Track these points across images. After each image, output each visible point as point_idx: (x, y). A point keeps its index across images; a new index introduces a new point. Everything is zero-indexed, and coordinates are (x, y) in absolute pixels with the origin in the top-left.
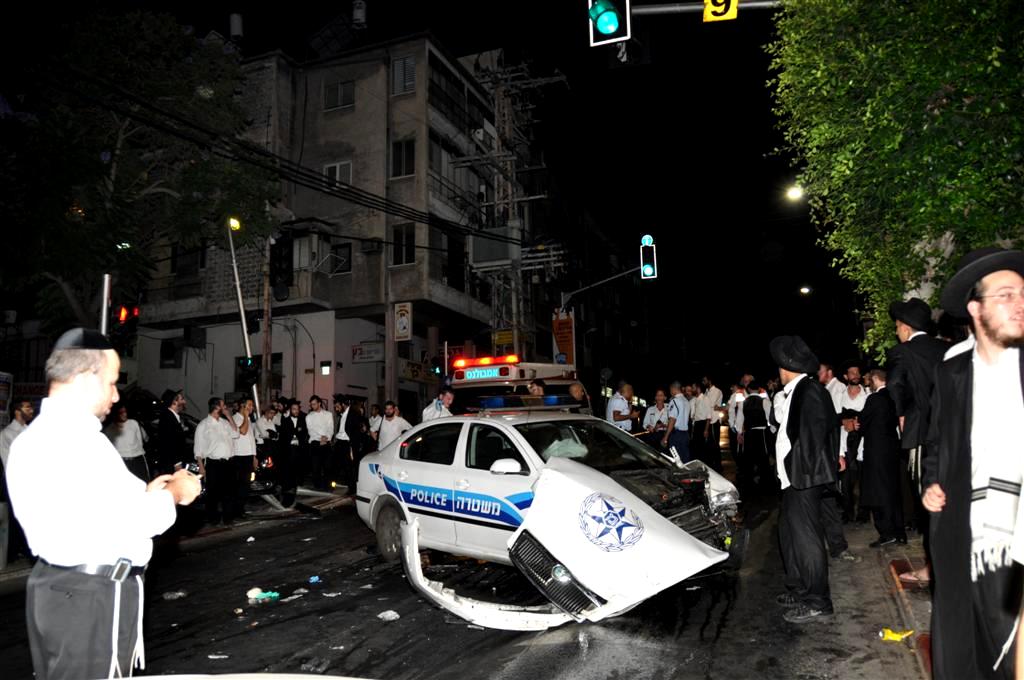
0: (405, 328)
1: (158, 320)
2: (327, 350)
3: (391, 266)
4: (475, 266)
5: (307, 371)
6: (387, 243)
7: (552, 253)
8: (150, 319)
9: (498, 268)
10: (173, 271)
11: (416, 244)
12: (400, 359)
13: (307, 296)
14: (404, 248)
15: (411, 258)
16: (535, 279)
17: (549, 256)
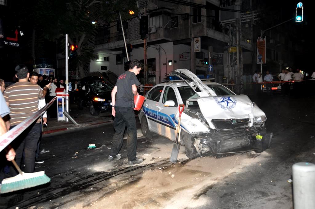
0: (198, 47)
1: (114, 48)
2: (170, 56)
3: (193, 24)
4: (221, 22)
5: (164, 64)
6: (191, 15)
7: (254, 14)
8: (111, 47)
9: (230, 22)
10: (117, 31)
11: (202, 15)
12: (197, 59)
13: (162, 37)
14: (197, 17)
15: (200, 20)
16: (247, 26)
17: (252, 16)
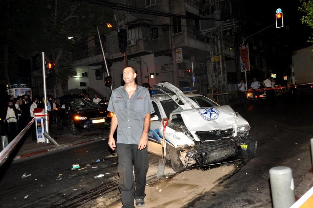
0: (180, 58)
1: (92, 63)
2: (152, 69)
3: (173, 34)
4: (202, 31)
5: (146, 77)
6: (171, 26)
7: (234, 22)
8: (90, 63)
9: (211, 31)
10: (95, 45)
11: (182, 24)
12: (179, 70)
13: (142, 49)
14: (177, 27)
15: (180, 31)
16: (228, 34)
17: (233, 24)
